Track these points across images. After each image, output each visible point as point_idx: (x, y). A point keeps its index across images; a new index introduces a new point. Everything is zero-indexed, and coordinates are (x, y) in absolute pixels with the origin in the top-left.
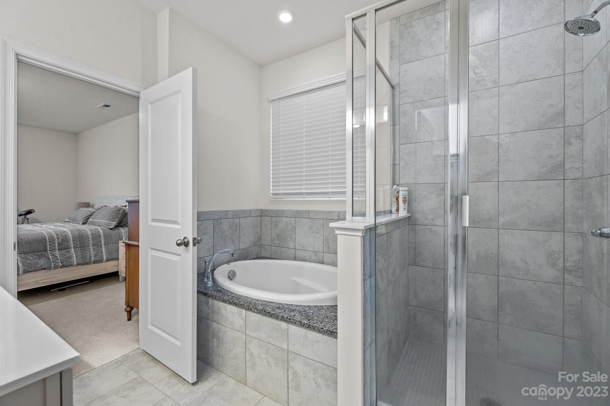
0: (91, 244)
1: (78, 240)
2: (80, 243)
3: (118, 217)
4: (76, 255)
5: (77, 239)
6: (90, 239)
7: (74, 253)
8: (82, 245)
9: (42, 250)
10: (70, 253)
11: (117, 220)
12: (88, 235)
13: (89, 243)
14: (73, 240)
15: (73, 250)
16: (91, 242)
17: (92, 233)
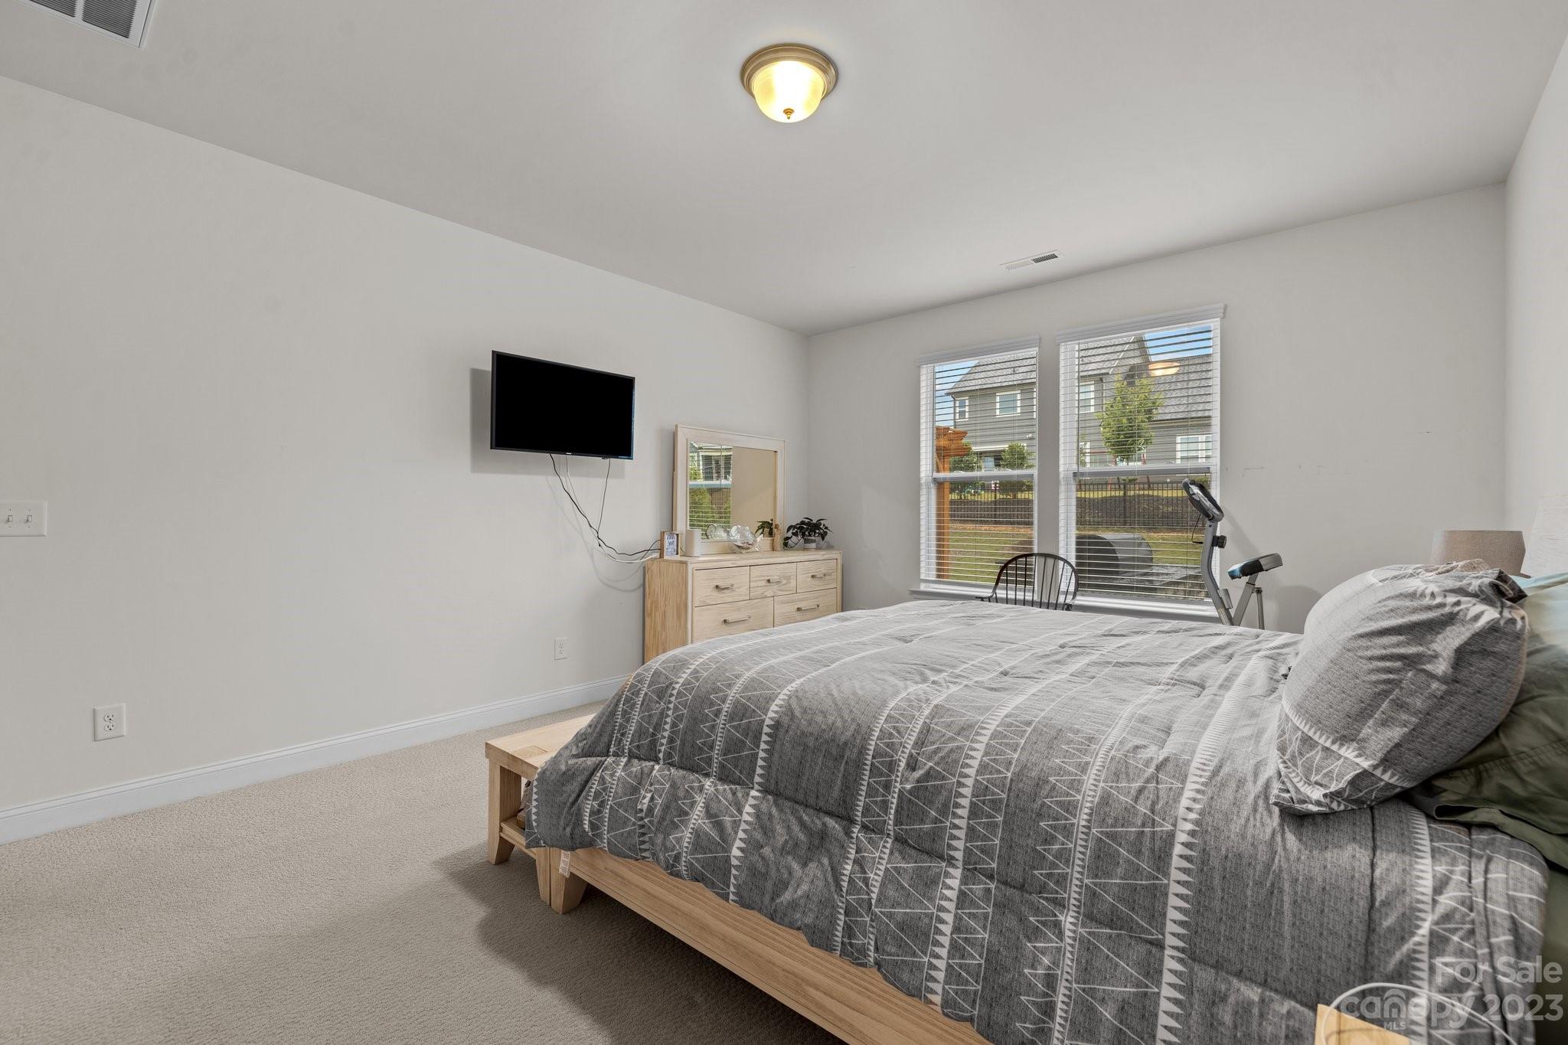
0: (1073, 894)
1: (1000, 819)
2: (1009, 845)
3: (1400, 705)
4: (957, 929)
5: (995, 804)
6: (1081, 851)
7: (951, 906)
8: (1016, 874)
9: (834, 809)
10: (931, 899)
11: (1382, 737)
12: (1071, 808)
13: (1064, 877)
14: (974, 812)
15: (954, 879)
16: (1077, 876)
17: (1106, 800)
